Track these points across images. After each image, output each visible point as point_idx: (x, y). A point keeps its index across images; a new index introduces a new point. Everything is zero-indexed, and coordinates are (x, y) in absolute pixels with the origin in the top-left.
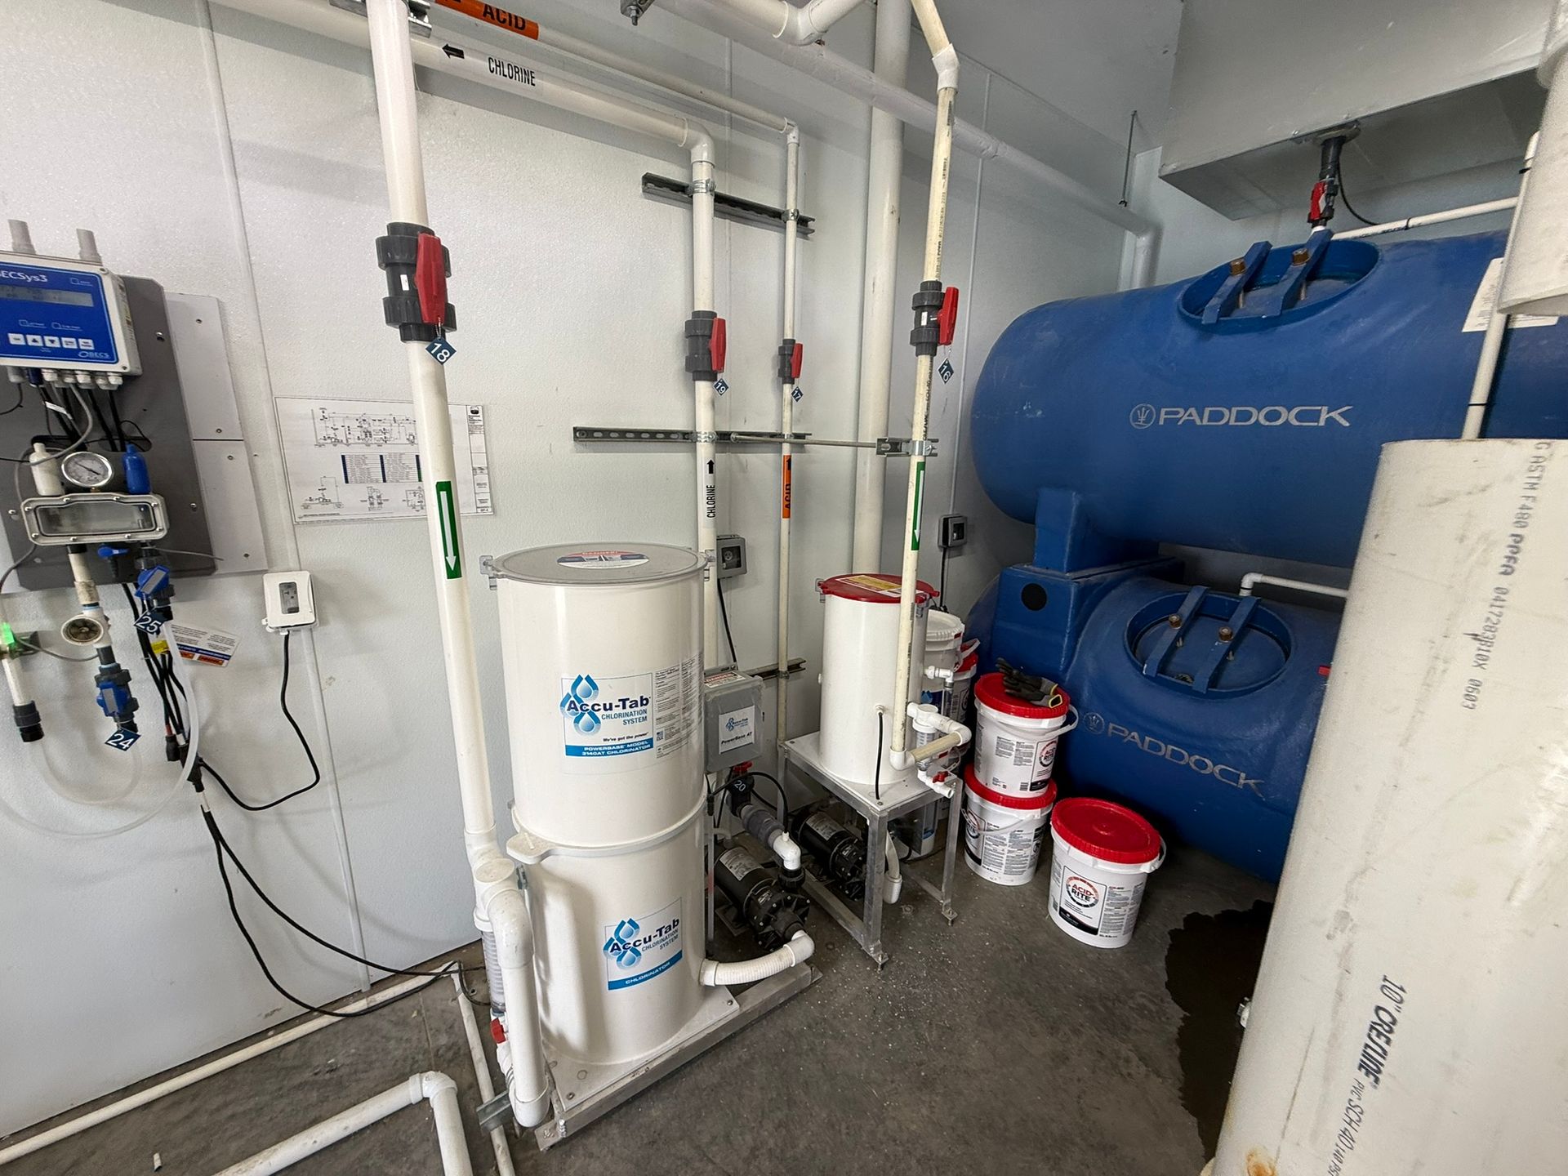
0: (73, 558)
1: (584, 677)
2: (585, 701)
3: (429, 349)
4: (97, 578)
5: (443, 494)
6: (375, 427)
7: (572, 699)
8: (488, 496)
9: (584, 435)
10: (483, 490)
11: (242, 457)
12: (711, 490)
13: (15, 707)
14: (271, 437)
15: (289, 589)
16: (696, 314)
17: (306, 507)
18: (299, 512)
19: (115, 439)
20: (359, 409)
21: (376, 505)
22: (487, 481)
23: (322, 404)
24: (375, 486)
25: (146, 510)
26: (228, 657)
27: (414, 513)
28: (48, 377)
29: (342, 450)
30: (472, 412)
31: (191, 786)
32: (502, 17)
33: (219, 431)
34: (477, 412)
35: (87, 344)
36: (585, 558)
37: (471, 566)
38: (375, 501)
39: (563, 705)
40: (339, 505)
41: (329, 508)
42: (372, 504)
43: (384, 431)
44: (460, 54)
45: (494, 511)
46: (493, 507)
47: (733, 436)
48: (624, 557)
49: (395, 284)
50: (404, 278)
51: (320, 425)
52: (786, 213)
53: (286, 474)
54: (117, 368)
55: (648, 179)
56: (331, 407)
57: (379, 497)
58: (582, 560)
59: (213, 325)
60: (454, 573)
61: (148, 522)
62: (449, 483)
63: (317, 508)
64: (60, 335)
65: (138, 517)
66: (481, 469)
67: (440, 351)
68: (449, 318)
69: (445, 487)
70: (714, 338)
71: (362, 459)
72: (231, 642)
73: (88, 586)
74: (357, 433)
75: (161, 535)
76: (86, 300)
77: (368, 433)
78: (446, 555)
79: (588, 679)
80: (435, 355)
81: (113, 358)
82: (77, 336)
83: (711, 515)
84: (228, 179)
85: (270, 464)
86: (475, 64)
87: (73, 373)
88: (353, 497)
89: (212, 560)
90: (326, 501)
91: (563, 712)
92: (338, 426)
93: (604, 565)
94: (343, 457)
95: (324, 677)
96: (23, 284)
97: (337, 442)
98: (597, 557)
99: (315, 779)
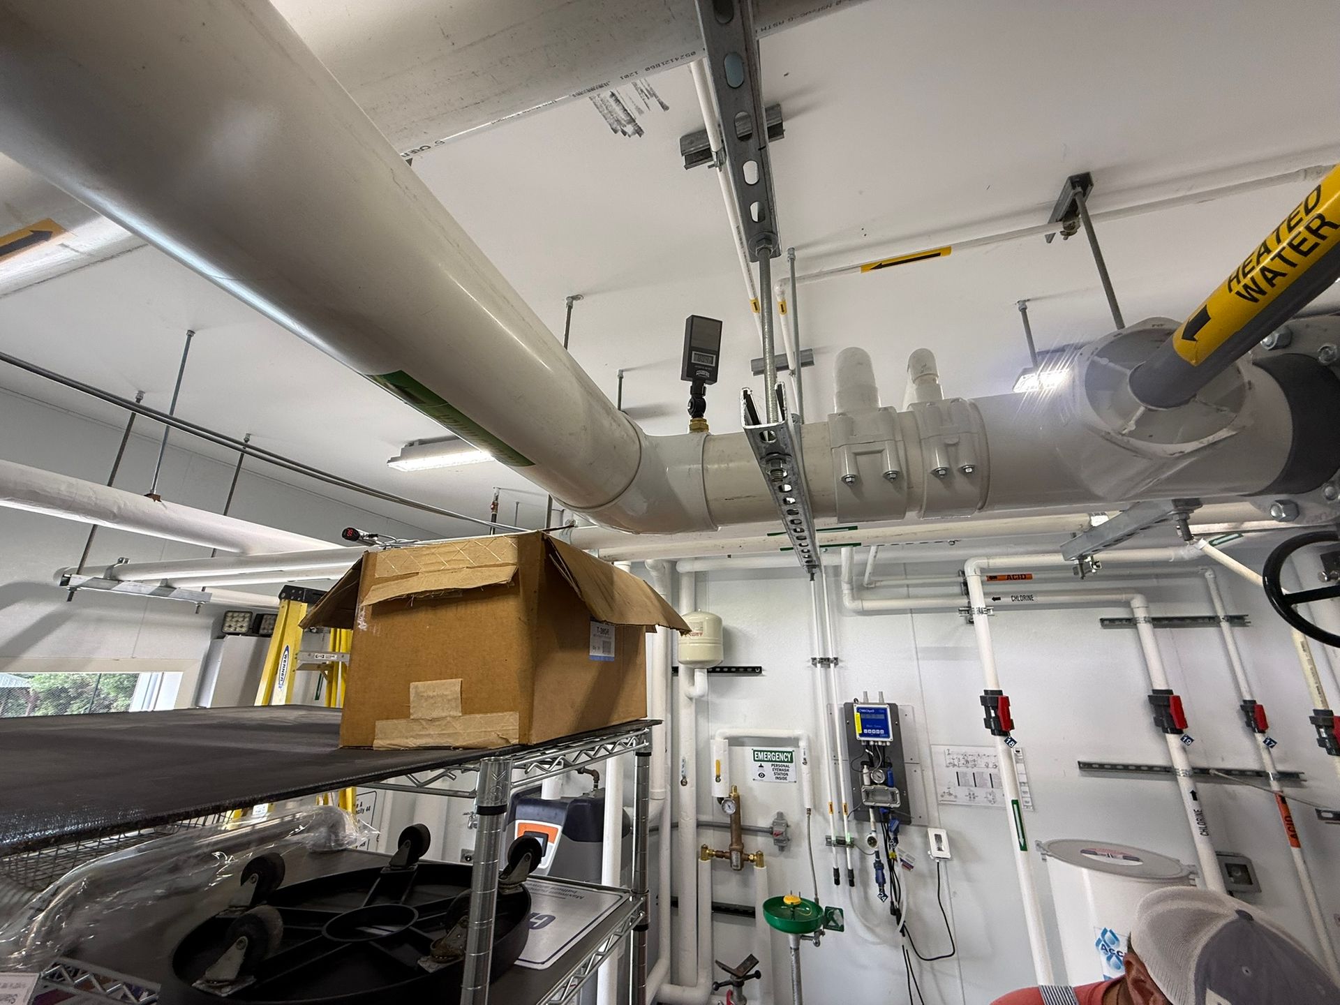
0: (871, 810)
1: (1108, 930)
2: (1112, 947)
3: (1006, 741)
4: (878, 820)
5: (1015, 806)
6: (970, 758)
7: (1103, 943)
8: (1029, 799)
9: (1086, 767)
10: (1026, 795)
11: (919, 771)
12: (1200, 814)
13: (849, 870)
14: (929, 761)
15: (938, 837)
16: (1155, 691)
17: (942, 796)
18: (940, 798)
19: (886, 765)
20: (964, 750)
21: (972, 798)
22: (1028, 790)
23: (948, 747)
24: (971, 788)
25: (893, 794)
26: (912, 867)
27: (990, 805)
28: (872, 743)
29: (956, 769)
30: (1017, 751)
31: (901, 934)
32: (1015, 577)
33: (911, 759)
34: (1019, 752)
35: (882, 732)
36: (1098, 853)
37: (1031, 845)
38: (972, 796)
39: (1097, 944)
40: (956, 797)
41: (952, 798)
42: (970, 797)
43: (974, 761)
44: (999, 599)
45: (1034, 808)
46: (1033, 805)
47: (1211, 771)
48: (1125, 858)
49: (988, 713)
50: (992, 712)
51: (948, 757)
52: (1218, 617)
53: (934, 779)
54: (889, 740)
55: (1102, 620)
56: (952, 749)
57: (973, 794)
58: (1096, 854)
59: (910, 716)
60: (1024, 848)
61: (894, 800)
62: (1017, 801)
63: (947, 797)
64: (876, 729)
65: (890, 797)
66: (1024, 783)
67: (1010, 742)
68: (1010, 725)
69: (1015, 802)
70: (1172, 707)
71: (965, 774)
72: (914, 859)
73: (874, 823)
74: (963, 761)
75: (898, 806)
76: (882, 717)
77: (967, 762)
78: (1019, 837)
79: (1111, 931)
80: (1008, 744)
81: (888, 737)
82: (880, 729)
83: (1204, 833)
84: (915, 661)
85: (928, 774)
86: (1006, 600)
87: (878, 742)
88: (961, 793)
89: (910, 818)
90: (950, 794)
91: (1098, 949)
92: (955, 758)
93: (1110, 860)
94: (957, 773)
95: (952, 891)
96: (868, 713)
97: (954, 765)
98: (1106, 854)
99: (952, 951)
